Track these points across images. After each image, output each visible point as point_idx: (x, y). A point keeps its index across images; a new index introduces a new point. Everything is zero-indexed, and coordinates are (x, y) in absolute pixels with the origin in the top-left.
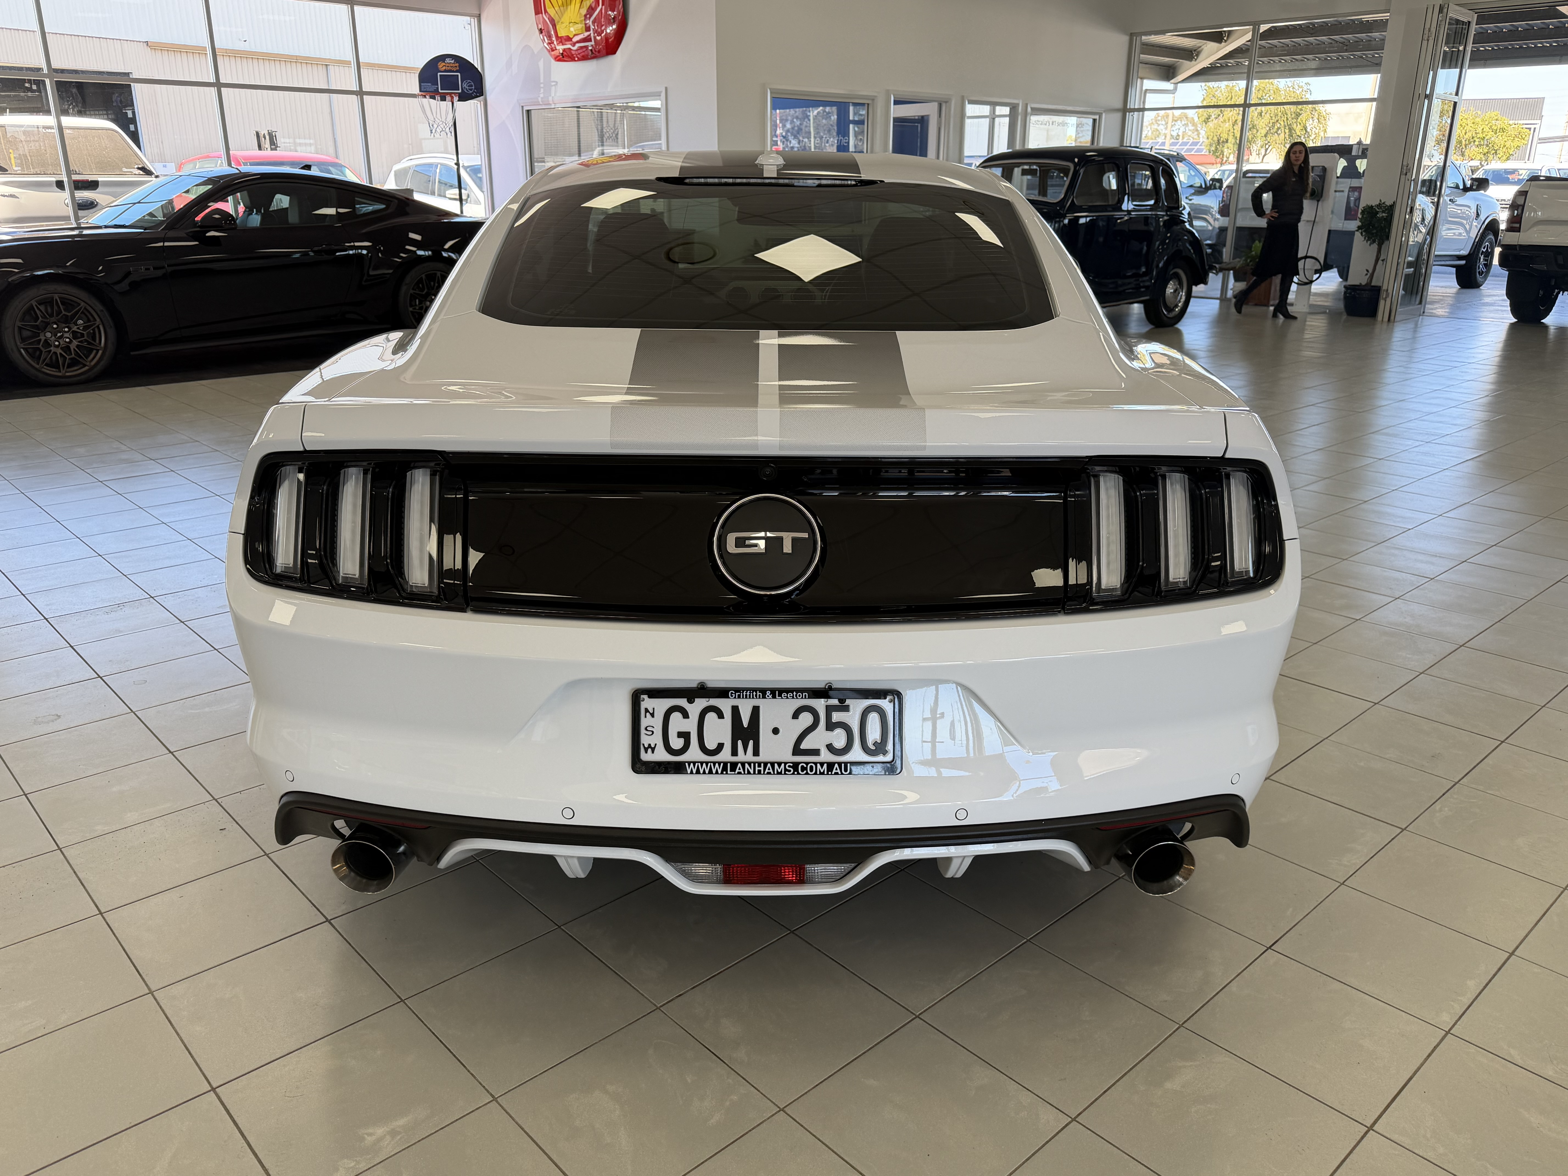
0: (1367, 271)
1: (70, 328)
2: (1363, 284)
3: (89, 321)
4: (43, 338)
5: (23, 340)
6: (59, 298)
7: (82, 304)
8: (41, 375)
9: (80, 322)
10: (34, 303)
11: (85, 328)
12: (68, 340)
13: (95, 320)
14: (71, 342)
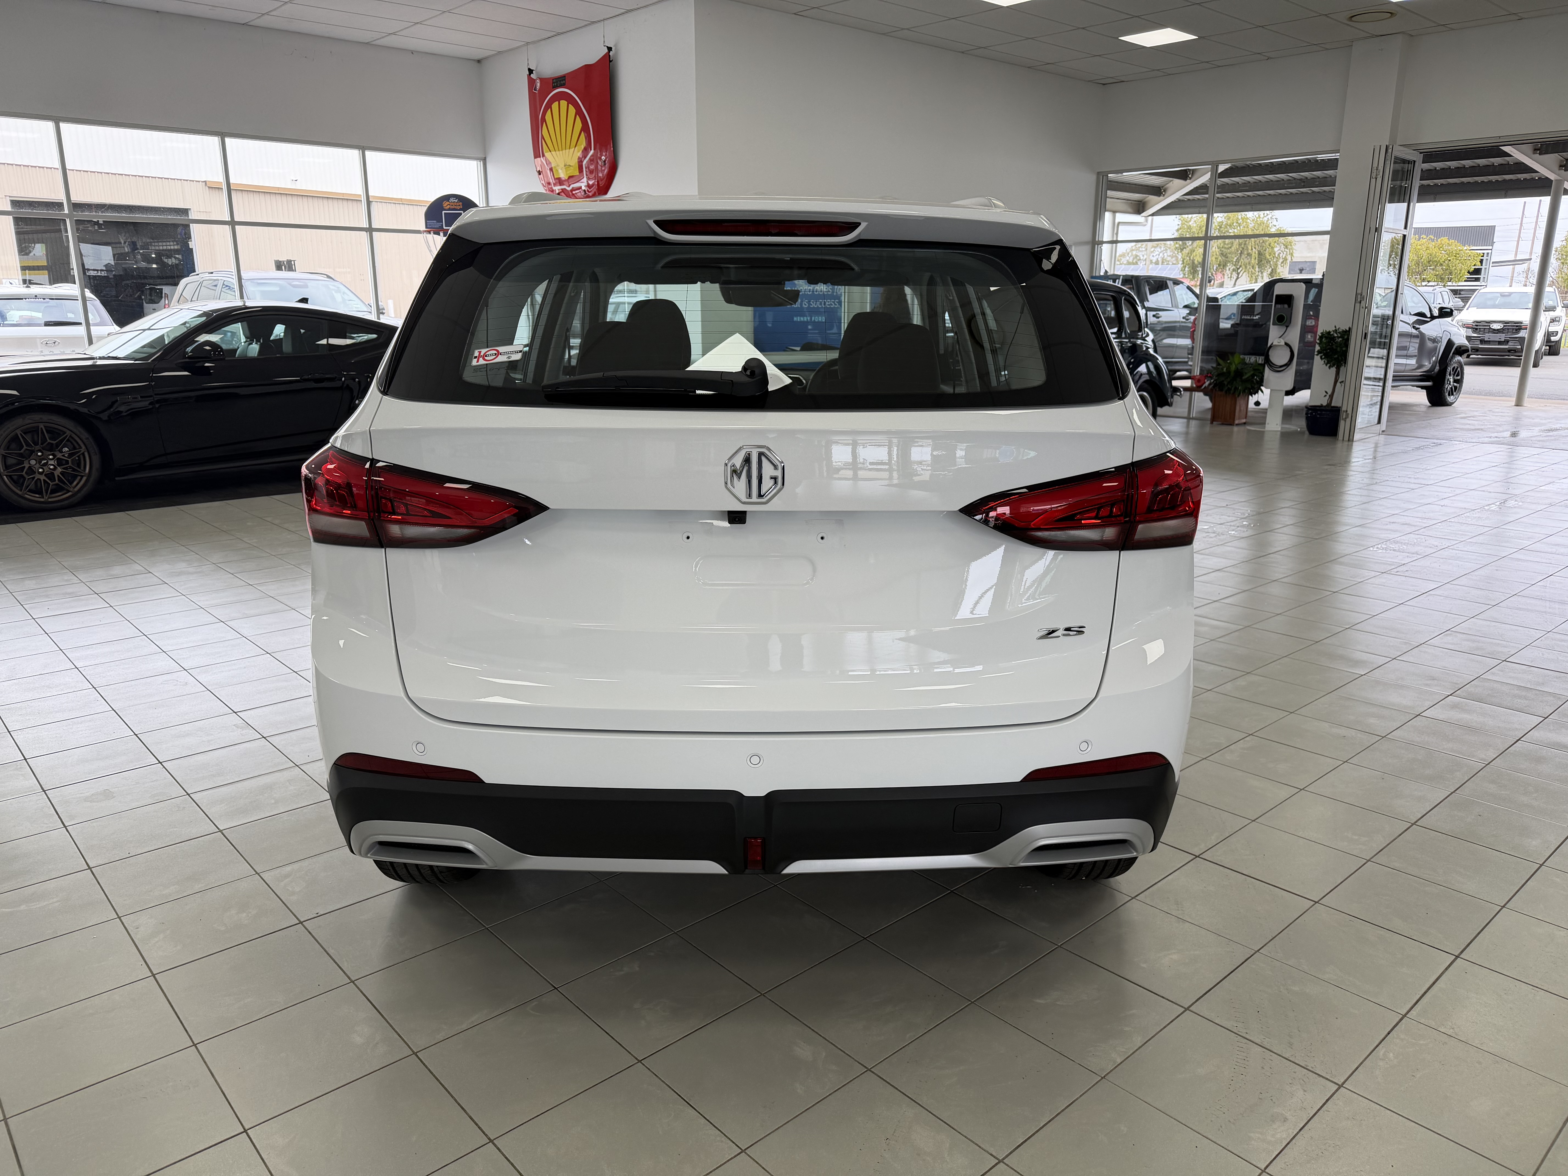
0: (1326, 392)
1: (54, 456)
3: (74, 448)
4: (27, 466)
5: (7, 467)
6: (45, 427)
7: (68, 433)
8: (23, 501)
9: (66, 449)
11: (70, 455)
12: (52, 467)
13: (81, 447)
14: (55, 469)
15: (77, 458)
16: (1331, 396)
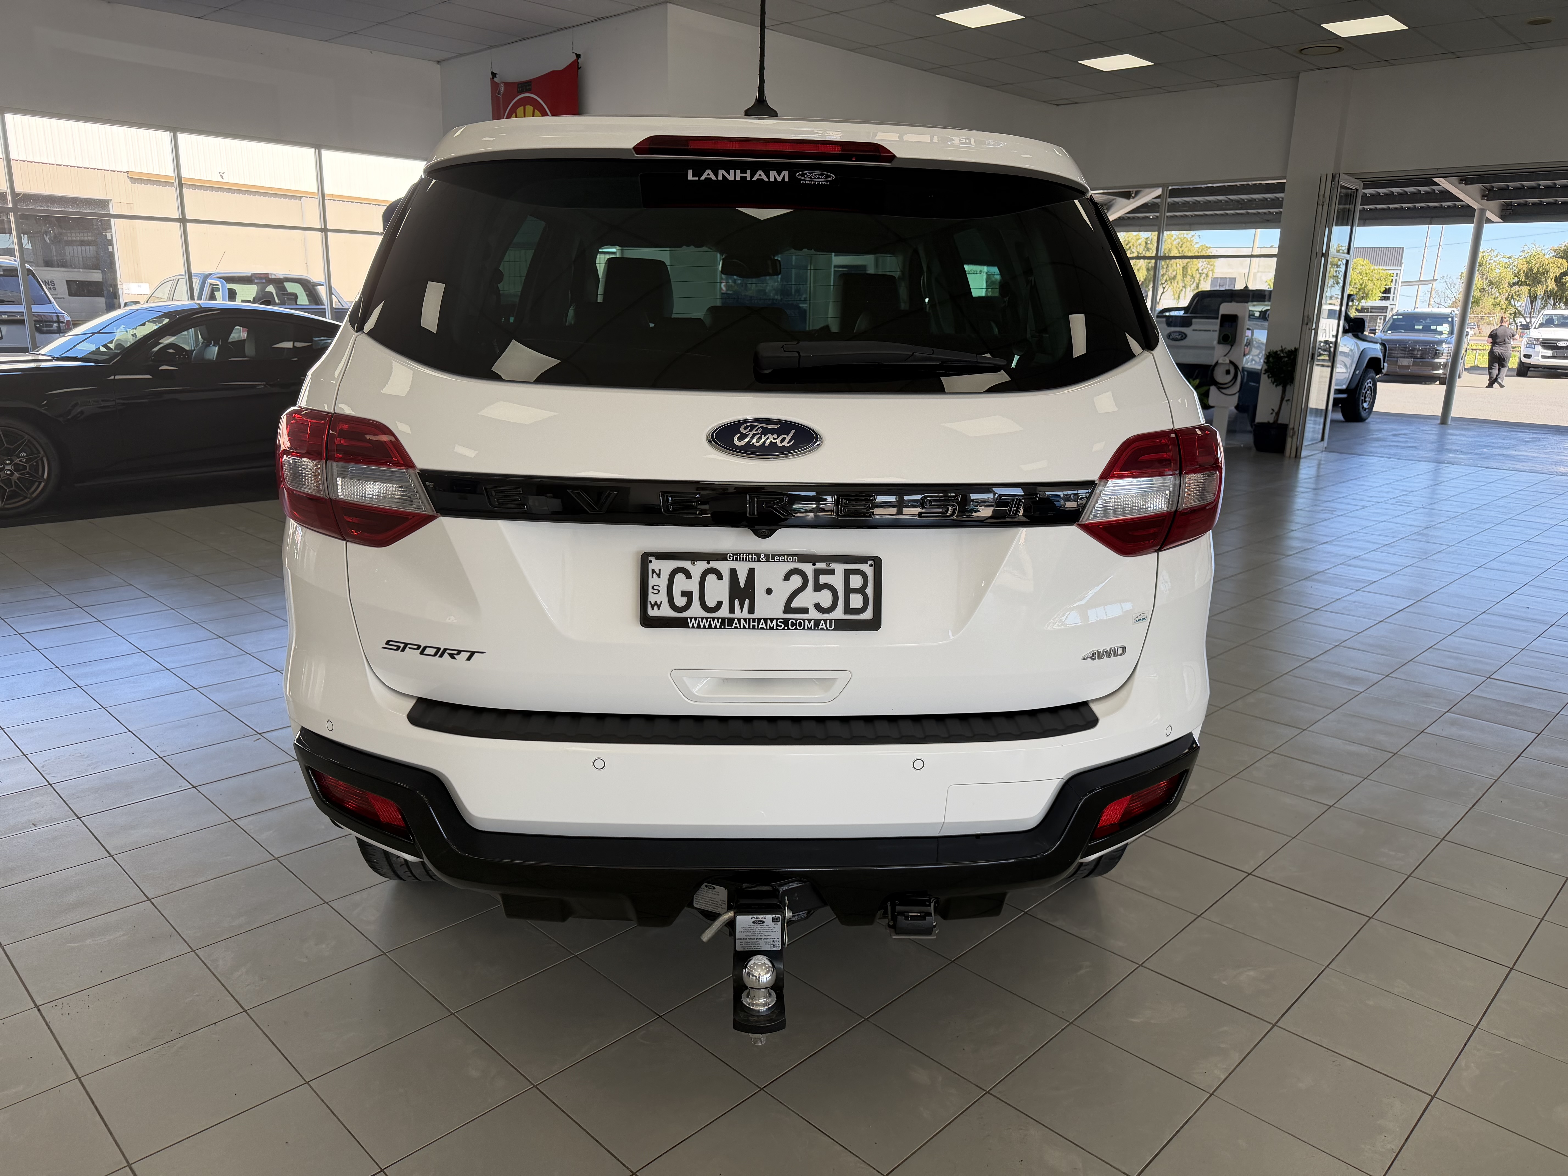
0: (1273, 410)
1: (12, 461)
2: (1271, 421)
3: (32, 453)
6: (3, 431)
7: (27, 436)
9: (24, 454)
11: (28, 461)
12: (8, 472)
13: (39, 453)
14: (12, 474)
15: (35, 464)
16: (1278, 414)
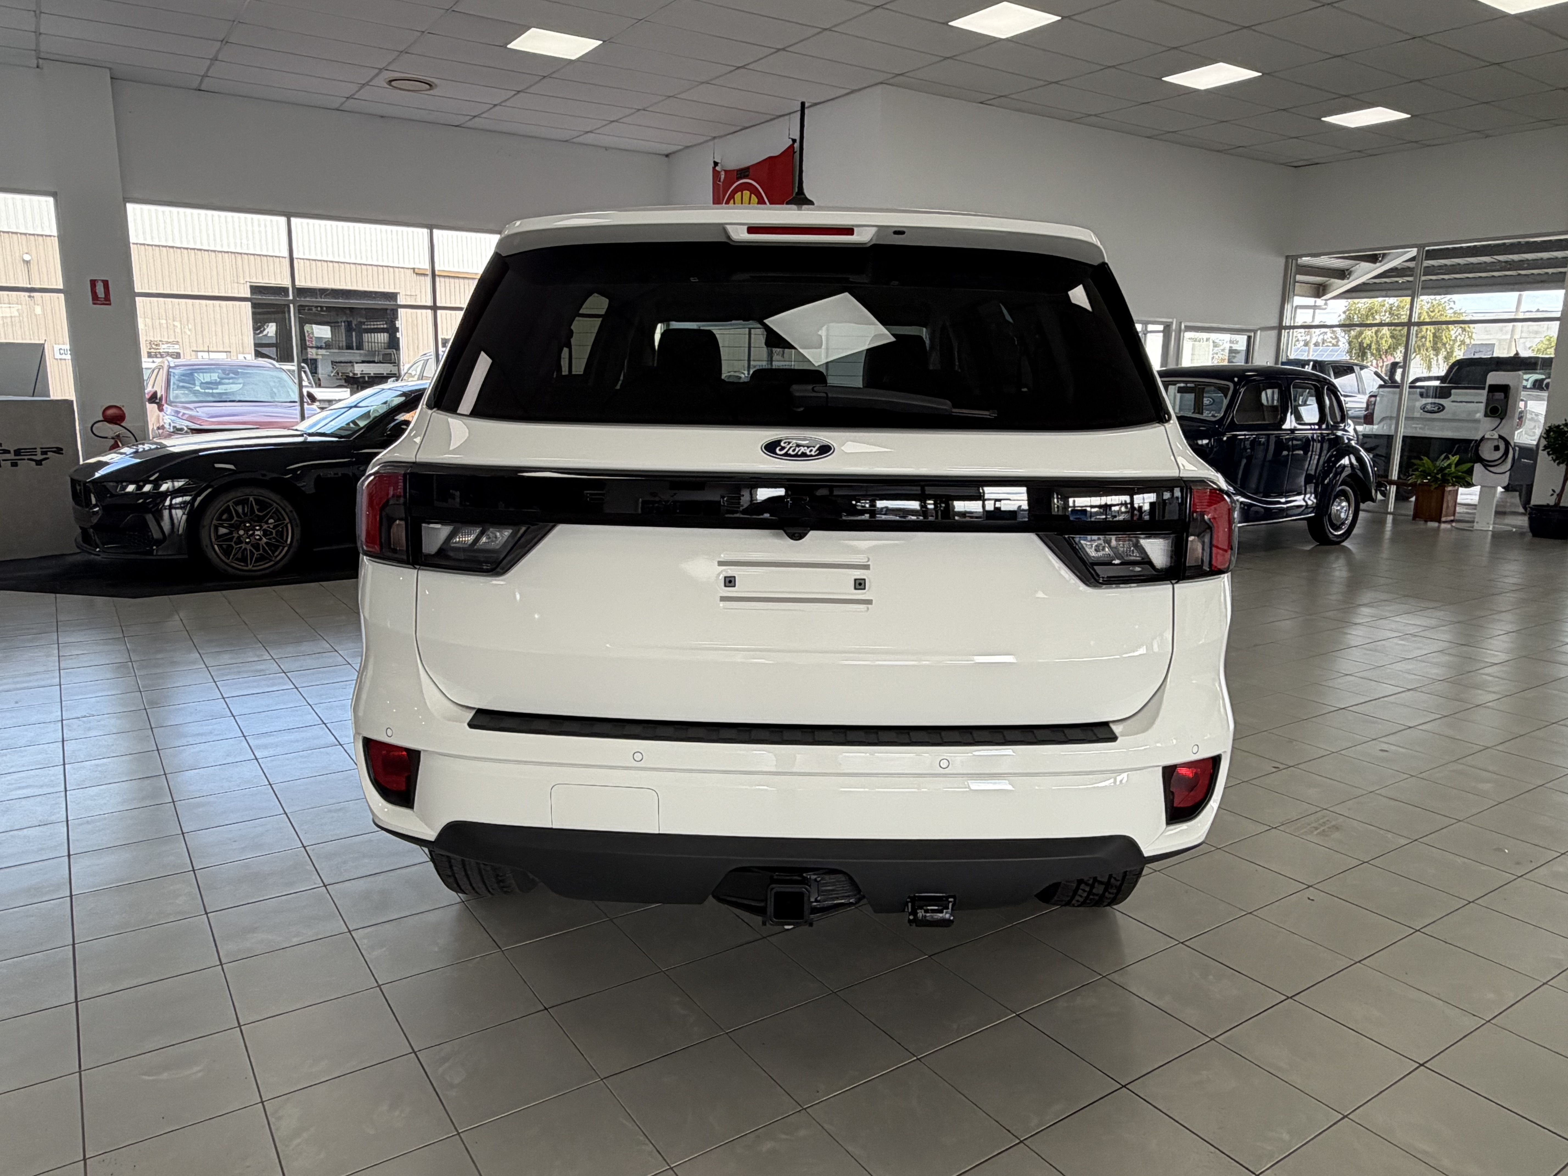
0: (1554, 491)
1: (261, 527)
2: (1552, 503)
3: (279, 520)
4: (236, 535)
5: (218, 537)
6: (255, 499)
7: (275, 505)
8: (229, 569)
9: (271, 521)
10: (230, 504)
11: (275, 527)
12: (258, 537)
13: (285, 520)
14: (261, 539)
15: (280, 530)
16: (1560, 496)
